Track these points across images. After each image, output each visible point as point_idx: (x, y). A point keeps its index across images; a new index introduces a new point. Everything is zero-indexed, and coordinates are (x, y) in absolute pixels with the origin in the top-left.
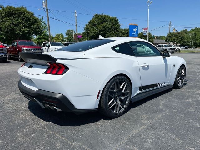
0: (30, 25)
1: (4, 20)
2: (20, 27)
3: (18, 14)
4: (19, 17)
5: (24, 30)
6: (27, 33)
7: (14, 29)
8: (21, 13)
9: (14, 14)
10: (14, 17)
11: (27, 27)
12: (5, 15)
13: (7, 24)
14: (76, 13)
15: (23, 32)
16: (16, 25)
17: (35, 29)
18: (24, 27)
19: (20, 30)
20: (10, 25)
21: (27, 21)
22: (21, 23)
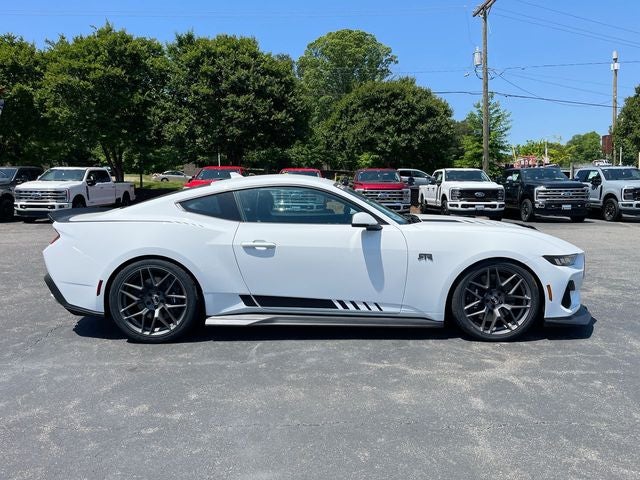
0: (414, 124)
1: (354, 119)
2: (388, 132)
3: (386, 100)
4: (387, 108)
5: (396, 142)
6: (403, 148)
7: (373, 139)
8: (395, 96)
9: (378, 101)
10: (376, 110)
11: (405, 132)
12: (359, 106)
13: (358, 128)
14: (616, 60)
15: (395, 145)
16: (380, 129)
17: (426, 135)
18: (399, 131)
19: (386, 142)
20: (365, 131)
21: (407, 115)
22: (394, 123)
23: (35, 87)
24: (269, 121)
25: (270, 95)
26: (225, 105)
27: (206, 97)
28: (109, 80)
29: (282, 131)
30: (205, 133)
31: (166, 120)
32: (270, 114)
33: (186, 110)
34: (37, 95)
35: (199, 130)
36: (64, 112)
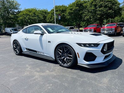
23: (65, 13)
24: (107, 13)
25: (108, 7)
26: (97, 11)
27: (93, 10)
28: (76, 10)
29: (110, 15)
30: (93, 17)
31: (85, 16)
32: (107, 11)
33: (90, 13)
34: (65, 15)
35: (92, 17)
36: (68, 17)
